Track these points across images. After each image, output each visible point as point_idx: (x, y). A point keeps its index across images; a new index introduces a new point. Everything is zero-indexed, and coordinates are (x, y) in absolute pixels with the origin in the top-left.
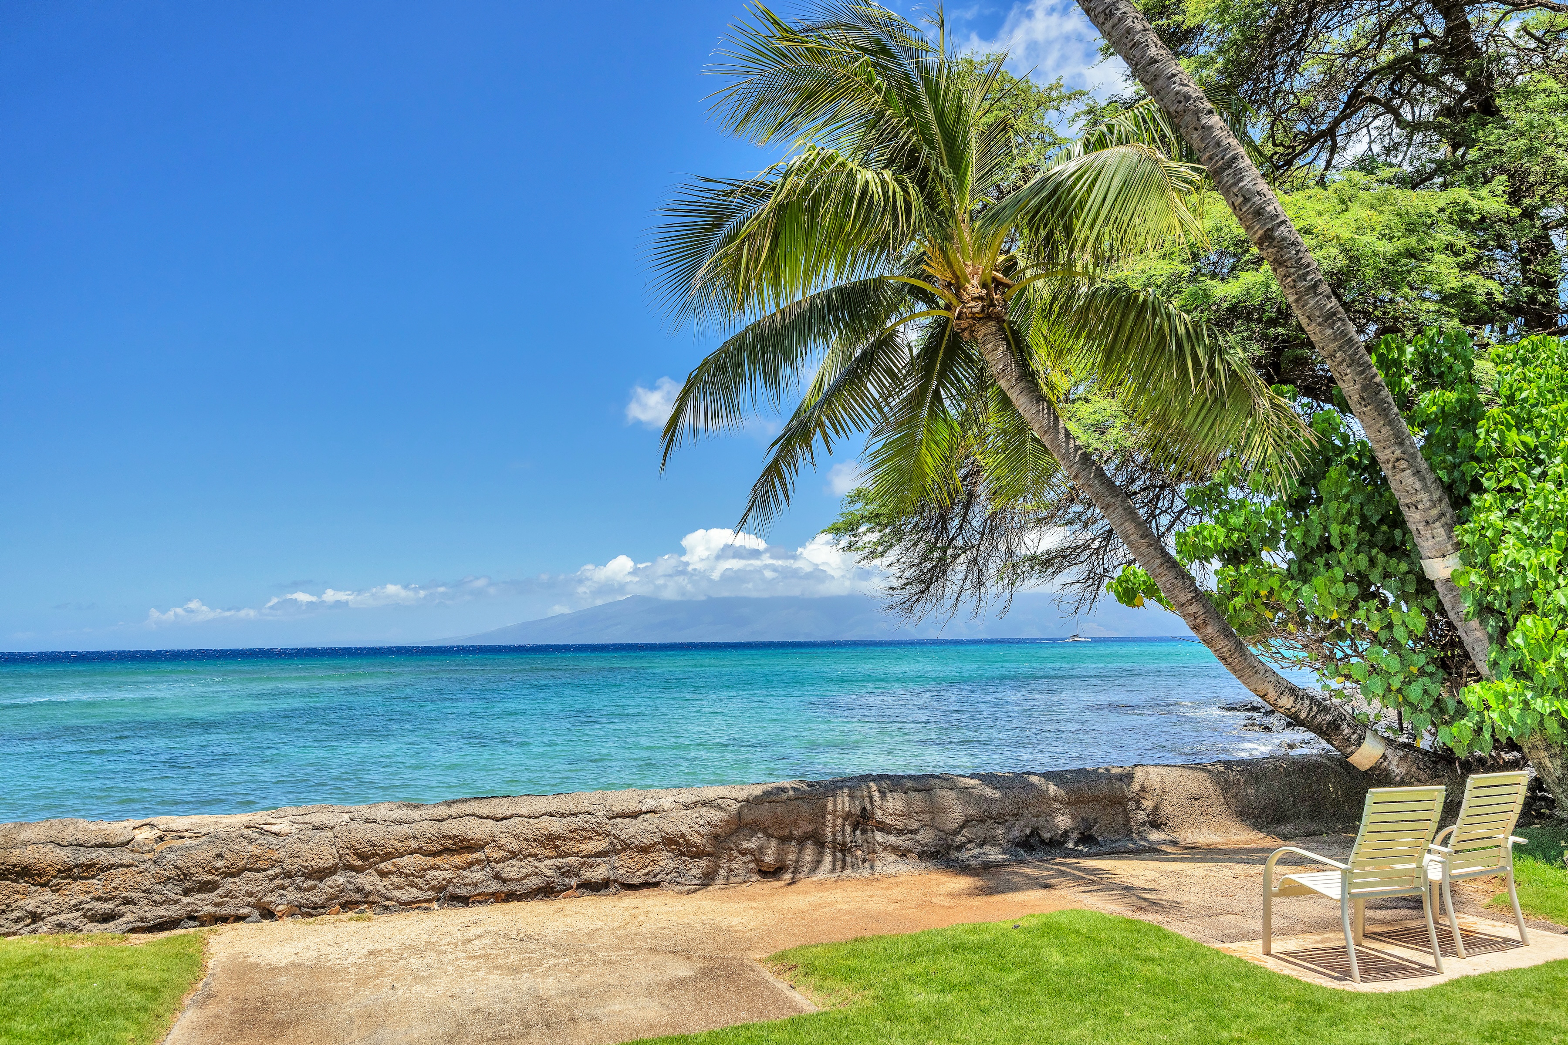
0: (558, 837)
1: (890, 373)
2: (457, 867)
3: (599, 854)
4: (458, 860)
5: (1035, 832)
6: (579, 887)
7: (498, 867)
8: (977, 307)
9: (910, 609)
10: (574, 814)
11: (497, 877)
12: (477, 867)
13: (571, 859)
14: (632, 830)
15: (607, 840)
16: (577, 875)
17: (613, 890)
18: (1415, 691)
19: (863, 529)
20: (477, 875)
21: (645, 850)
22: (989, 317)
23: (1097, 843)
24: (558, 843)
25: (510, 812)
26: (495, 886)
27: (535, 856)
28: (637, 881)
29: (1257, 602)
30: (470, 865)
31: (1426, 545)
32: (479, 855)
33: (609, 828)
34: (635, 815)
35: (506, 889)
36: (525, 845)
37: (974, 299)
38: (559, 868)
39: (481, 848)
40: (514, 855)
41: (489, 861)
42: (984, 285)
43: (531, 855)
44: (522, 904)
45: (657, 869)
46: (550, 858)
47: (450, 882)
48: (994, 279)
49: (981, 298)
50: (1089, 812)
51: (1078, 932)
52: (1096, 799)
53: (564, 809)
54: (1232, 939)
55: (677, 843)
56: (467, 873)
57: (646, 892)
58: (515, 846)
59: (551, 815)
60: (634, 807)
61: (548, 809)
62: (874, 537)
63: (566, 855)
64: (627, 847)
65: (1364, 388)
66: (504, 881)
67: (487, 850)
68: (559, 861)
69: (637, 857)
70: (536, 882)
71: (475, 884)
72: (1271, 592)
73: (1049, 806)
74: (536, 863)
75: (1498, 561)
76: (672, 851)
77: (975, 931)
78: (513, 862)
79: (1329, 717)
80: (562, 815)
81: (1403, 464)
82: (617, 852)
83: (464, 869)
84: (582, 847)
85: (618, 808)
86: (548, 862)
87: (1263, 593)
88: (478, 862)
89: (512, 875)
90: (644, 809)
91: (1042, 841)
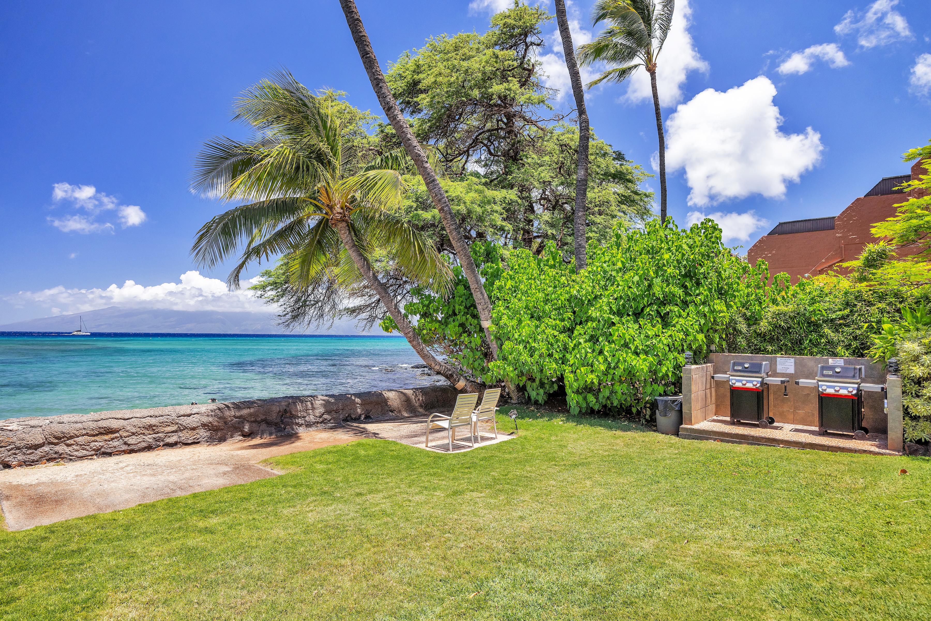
0: (154, 426)
1: (299, 234)
2: (106, 440)
3: (173, 432)
4: (106, 437)
5: (349, 415)
6: (163, 445)
7: (126, 439)
8: (339, 217)
9: (288, 325)
10: (162, 416)
11: (125, 443)
12: (116, 440)
13: (160, 435)
14: (188, 422)
15: (177, 426)
16: (163, 441)
17: (179, 446)
18: (476, 364)
19: (268, 288)
20: (116, 443)
21: (194, 429)
22: (343, 221)
23: (371, 418)
24: (154, 428)
25: (131, 416)
26: (125, 448)
27: (144, 434)
28: (190, 442)
29: (431, 332)
30: (112, 439)
31: (482, 317)
32: (117, 435)
33: (177, 421)
34: (189, 416)
35: (129, 448)
36: (139, 429)
37: (338, 213)
38: (155, 438)
39: (118, 432)
40: (133, 434)
41: (121, 437)
42: (342, 208)
43: (141, 434)
44: (138, 454)
45: (198, 436)
46: (151, 434)
47: (102, 447)
48: (346, 206)
49: (340, 213)
50: (369, 407)
51: (369, 445)
52: (371, 403)
53: (157, 414)
54: (416, 443)
55: (208, 426)
56: (111, 442)
57: (194, 446)
58: (134, 430)
59: (151, 417)
60: (188, 412)
61: (149, 414)
62: (273, 293)
63: (158, 433)
64: (185, 428)
65: (468, 264)
66: (129, 445)
67: (121, 432)
68: (154, 436)
69: (190, 432)
70: (144, 445)
71: (115, 447)
72: (436, 328)
73: (355, 405)
74: (144, 437)
75: (502, 323)
76: (205, 429)
77: (334, 447)
78: (133, 437)
79: (450, 372)
80: (156, 417)
81: (478, 290)
82: (181, 431)
83: (109, 441)
84: (166, 429)
85: (182, 413)
86: (150, 436)
87: (433, 329)
88: (116, 438)
89: (132, 442)
90: (193, 413)
91: (352, 419)
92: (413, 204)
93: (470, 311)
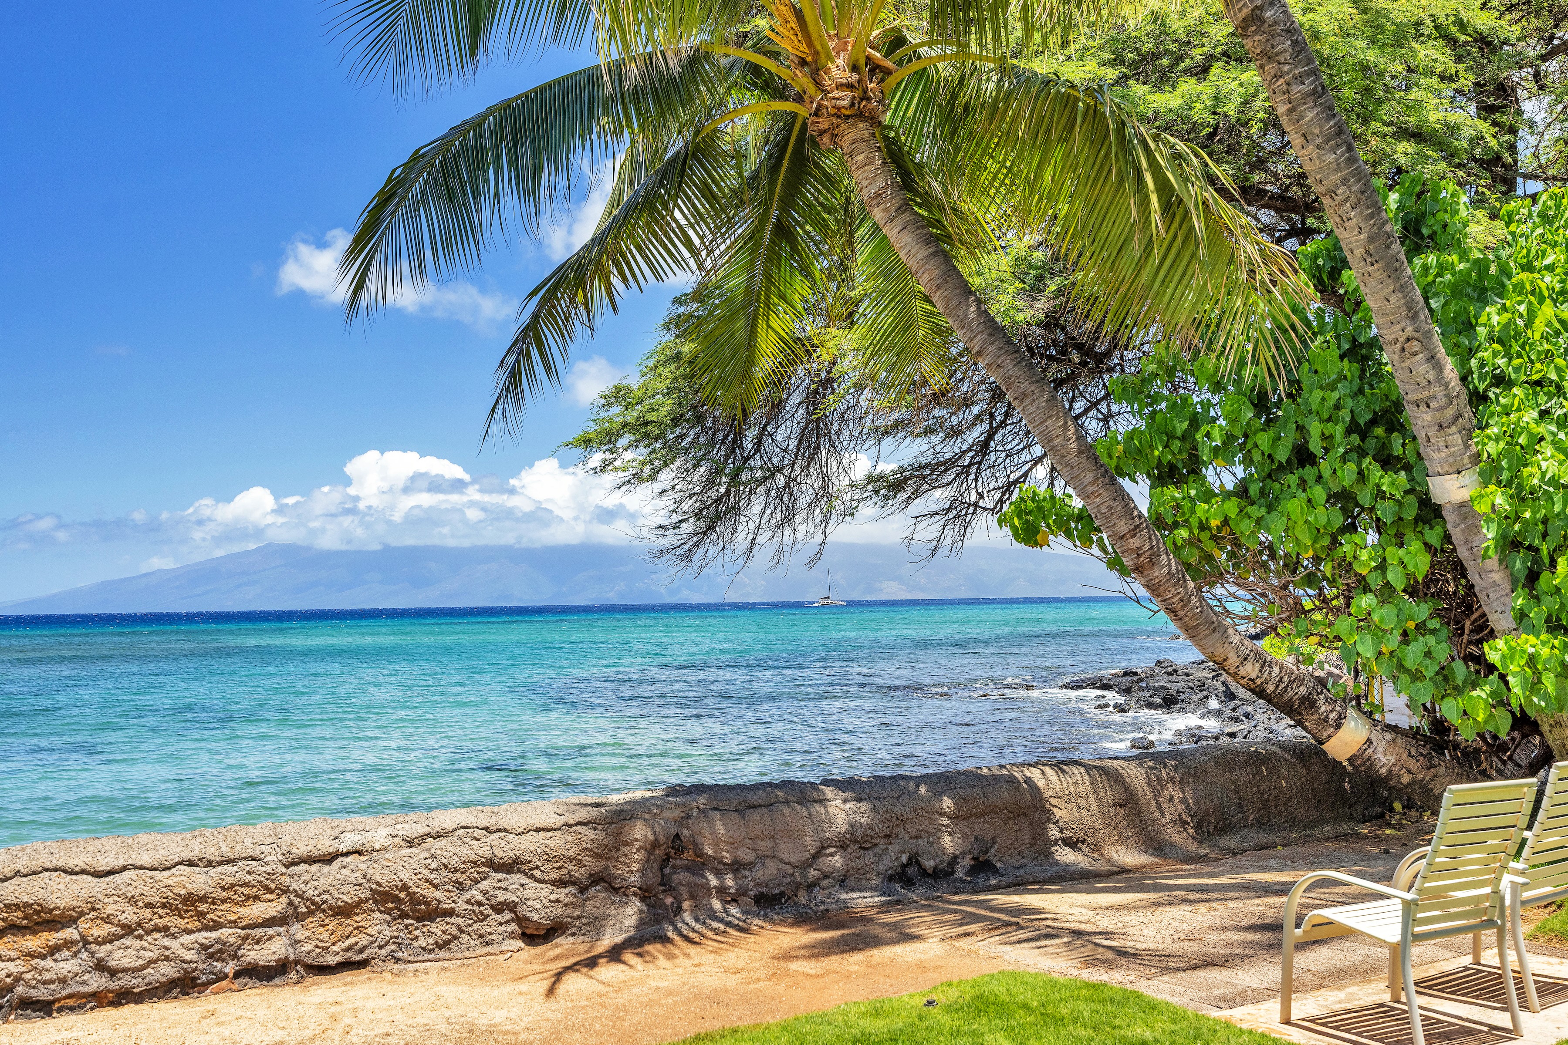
0: (203, 899)
1: (708, 194)
2: (32, 955)
3: (269, 922)
4: (32, 943)
5: (914, 860)
6: (237, 975)
7: (102, 951)
8: (844, 99)
9: (688, 556)
10: (230, 861)
11: (100, 966)
12: (66, 953)
13: (224, 933)
14: (324, 883)
15: (284, 900)
16: (235, 957)
17: (293, 976)
18: (1413, 654)
19: (623, 442)
20: (66, 966)
21: (345, 911)
22: (860, 115)
23: (995, 871)
24: (203, 907)
25: (121, 863)
26: (97, 982)
27: (165, 929)
28: (331, 960)
29: (1205, 536)
30: (54, 950)
31: (1435, 457)
32: (70, 933)
33: (286, 880)
34: (328, 859)
35: (115, 985)
36: (147, 913)
37: (840, 86)
38: (204, 947)
39: (72, 921)
40: (128, 930)
41: (86, 942)
42: (855, 68)
43: (157, 929)
44: (144, 1008)
45: (364, 940)
46: (190, 932)
47: (18, 979)
48: (868, 59)
49: (850, 86)
50: (984, 828)
51: (1025, 1006)
52: (994, 810)
53: (212, 853)
54: (1230, 1001)
55: (397, 900)
56: (48, 963)
57: (347, 976)
58: (130, 916)
59: (191, 864)
60: (326, 846)
61: (186, 855)
62: (642, 452)
63: (216, 926)
64: (315, 908)
65: (1372, 239)
66: (113, 973)
67: (83, 925)
68: (205, 937)
69: (333, 924)
70: (167, 971)
71: (63, 981)
72: (1226, 521)
73: (932, 822)
74: (167, 942)
75: (1532, 476)
76: (388, 912)
77: (877, 1013)
78: (128, 941)
79: (1303, 691)
80: (210, 864)
81: (1415, 346)
82: (299, 918)
83: (43, 957)
84: (243, 911)
85: (301, 849)
86: (186, 939)
87: (1214, 523)
88: (68, 944)
89: (126, 963)
90: (343, 848)
91: (924, 872)
92: (1102, 71)
93: (1371, 443)
